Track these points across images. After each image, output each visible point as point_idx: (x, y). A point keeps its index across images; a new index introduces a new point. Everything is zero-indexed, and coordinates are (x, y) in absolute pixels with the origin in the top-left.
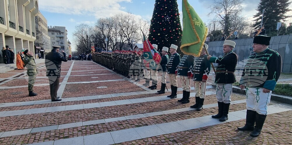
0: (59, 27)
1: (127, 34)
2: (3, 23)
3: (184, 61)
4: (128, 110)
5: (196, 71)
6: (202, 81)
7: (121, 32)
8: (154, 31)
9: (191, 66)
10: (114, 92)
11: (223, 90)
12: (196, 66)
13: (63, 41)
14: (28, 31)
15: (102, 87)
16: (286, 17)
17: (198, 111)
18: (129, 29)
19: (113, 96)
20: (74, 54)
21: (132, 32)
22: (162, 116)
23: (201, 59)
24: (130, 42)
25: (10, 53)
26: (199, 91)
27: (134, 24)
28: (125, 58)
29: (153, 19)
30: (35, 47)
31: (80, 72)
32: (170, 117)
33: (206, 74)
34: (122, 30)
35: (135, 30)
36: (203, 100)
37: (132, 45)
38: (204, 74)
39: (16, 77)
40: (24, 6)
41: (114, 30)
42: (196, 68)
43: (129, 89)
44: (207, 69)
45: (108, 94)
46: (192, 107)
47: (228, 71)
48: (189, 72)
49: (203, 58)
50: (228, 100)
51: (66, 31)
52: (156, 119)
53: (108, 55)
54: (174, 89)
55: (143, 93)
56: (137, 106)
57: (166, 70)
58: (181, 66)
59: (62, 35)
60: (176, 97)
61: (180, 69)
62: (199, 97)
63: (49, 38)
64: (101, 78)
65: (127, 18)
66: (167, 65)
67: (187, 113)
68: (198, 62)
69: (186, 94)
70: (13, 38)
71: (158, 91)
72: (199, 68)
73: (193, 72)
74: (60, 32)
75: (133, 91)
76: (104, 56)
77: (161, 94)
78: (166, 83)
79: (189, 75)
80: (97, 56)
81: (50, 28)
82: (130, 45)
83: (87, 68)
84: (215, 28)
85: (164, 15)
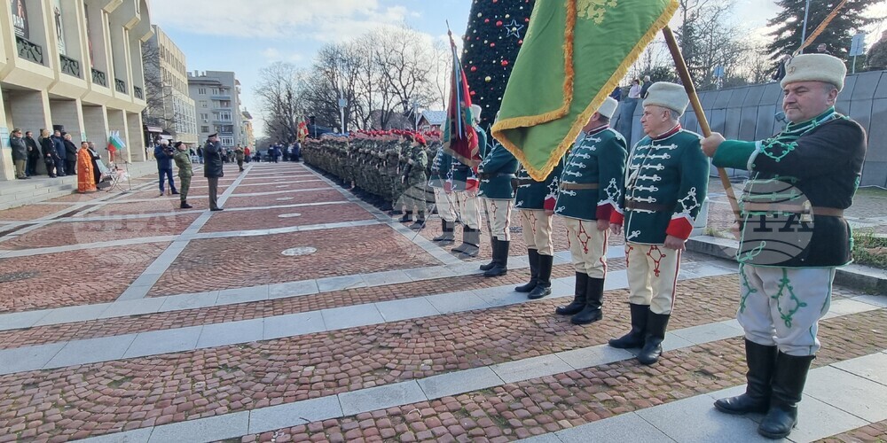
0: (217, 72)
1: (400, 87)
2: (39, 60)
3: (585, 161)
4: (359, 357)
5: (639, 199)
6: (662, 240)
7: (383, 80)
8: (473, 68)
9: (613, 181)
10: (330, 269)
11: (780, 294)
12: (641, 182)
13: (230, 110)
14: (121, 85)
15: (300, 251)
16: (867, 21)
17: (647, 368)
18: (405, 73)
19: (324, 288)
20: (261, 145)
21: (414, 80)
22: (496, 393)
23: (661, 152)
24: (409, 108)
25: (62, 144)
26: (649, 281)
27: (419, 58)
28: (380, 154)
29: (469, 32)
30: (145, 128)
31: (255, 197)
32: (528, 402)
33: (686, 214)
34: (387, 75)
35: (422, 73)
36: (664, 318)
37: (413, 114)
38: (675, 216)
39: (64, 216)
40: (105, 12)
41: (363, 76)
42: (641, 188)
43: (384, 256)
44: (692, 193)
45: (308, 278)
46: (615, 344)
47: (813, 204)
48: (601, 203)
49: (673, 147)
50: (807, 340)
51: (238, 82)
52: (466, 413)
53: (338, 144)
54: (541, 266)
55: (429, 273)
56: (401, 334)
57: (513, 194)
58: (571, 178)
59: (225, 95)
60: (548, 293)
61: (565, 192)
62: (646, 307)
63: (193, 103)
64: (308, 216)
65: (399, 42)
66: (513, 175)
67: (601, 378)
68: (649, 161)
69: (589, 289)
70: (75, 104)
71: (482, 268)
72: (652, 189)
73: (623, 204)
74: (220, 87)
75: (398, 266)
76: (328, 148)
77: (493, 276)
78: (509, 239)
79: (603, 216)
80: (311, 148)
81: (194, 75)
82: (409, 116)
83: (280, 185)
84: (650, 61)
85: (503, 19)
